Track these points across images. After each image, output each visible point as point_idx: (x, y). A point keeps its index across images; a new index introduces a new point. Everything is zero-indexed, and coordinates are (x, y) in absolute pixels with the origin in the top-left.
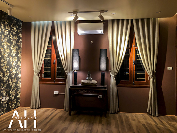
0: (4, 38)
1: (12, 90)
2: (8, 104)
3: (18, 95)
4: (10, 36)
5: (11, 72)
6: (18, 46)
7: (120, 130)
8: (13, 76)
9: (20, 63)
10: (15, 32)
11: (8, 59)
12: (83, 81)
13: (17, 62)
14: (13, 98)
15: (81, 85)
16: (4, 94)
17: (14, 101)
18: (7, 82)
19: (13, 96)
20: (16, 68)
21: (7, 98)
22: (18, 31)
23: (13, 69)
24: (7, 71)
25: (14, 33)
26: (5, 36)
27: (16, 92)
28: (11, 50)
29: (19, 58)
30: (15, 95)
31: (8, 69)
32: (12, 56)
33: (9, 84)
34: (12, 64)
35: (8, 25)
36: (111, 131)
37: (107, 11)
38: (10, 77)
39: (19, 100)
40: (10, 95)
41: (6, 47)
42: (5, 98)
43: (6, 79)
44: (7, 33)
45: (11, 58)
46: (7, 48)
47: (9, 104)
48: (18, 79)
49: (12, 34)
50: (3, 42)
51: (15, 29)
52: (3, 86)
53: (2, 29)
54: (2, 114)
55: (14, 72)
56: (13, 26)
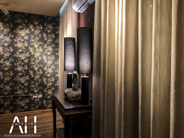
0: (34, 38)
4: (43, 35)
5: (46, 71)
8: (49, 75)
10: (49, 30)
11: (40, 58)
14: (49, 97)
16: (36, 91)
18: (40, 80)
21: (40, 96)
23: (48, 67)
24: (39, 70)
26: (35, 36)
27: (53, 91)
31: (41, 68)
33: (42, 81)
34: (46, 63)
35: (39, 25)
38: (43, 76)
40: (44, 94)
41: (36, 46)
42: (38, 96)
43: (38, 78)
44: (38, 32)
45: (45, 56)
46: (39, 47)
47: (43, 102)
49: (46, 32)
50: (32, 42)
51: (50, 27)
52: (34, 84)
53: (30, 30)
54: (33, 110)
55: (50, 71)
56: (47, 24)
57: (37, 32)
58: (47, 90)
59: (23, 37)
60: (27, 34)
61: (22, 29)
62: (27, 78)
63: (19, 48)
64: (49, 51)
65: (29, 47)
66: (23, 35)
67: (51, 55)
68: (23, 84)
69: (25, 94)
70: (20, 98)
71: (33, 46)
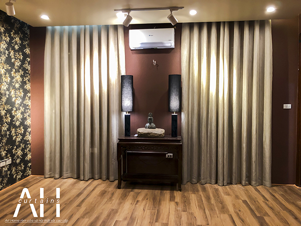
1: (17, 148)
2: (11, 172)
3: (26, 155)
4: (10, 53)
5: (14, 116)
6: (25, 70)
7: (207, 212)
8: (18, 123)
9: (29, 99)
10: (17, 44)
11: (7, 93)
12: (141, 130)
13: (24, 99)
14: (18, 161)
15: (137, 137)
16: (4, 154)
17: (21, 167)
18: (8, 133)
19: (18, 157)
20: (22, 109)
21: (9, 161)
22: (22, 42)
23: (16, 110)
24: (6, 114)
25: (17, 47)
27: (23, 150)
28: (12, 78)
29: (26, 92)
30: (22, 156)
31: (9, 112)
32: (14, 88)
33: (11, 136)
34: (14, 103)
36: (192, 214)
37: (183, 7)
38: (11, 125)
39: (30, 164)
40: (13, 156)
41: (3, 71)
42: (6, 161)
43: (6, 129)
44: (4, 47)
45: (13, 91)
46: (6, 74)
47: (12, 170)
48: (26, 127)
49: (13, 49)
51: (18, 40)
55: (19, 115)
56: (15, 34)
58: (16, 149)
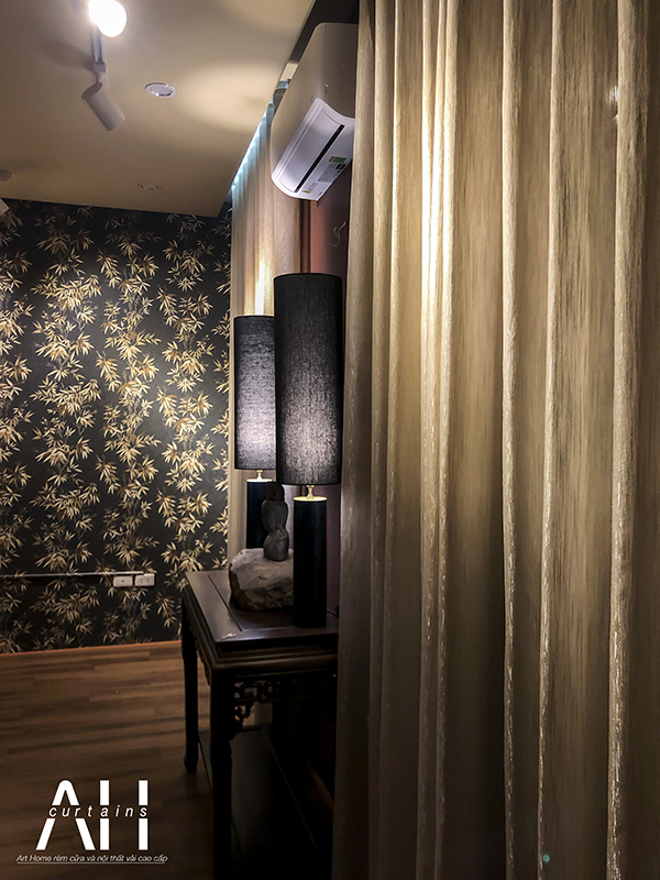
0: (119, 318)
2: (153, 607)
4: (157, 303)
5: (171, 466)
11: (146, 405)
16: (127, 556)
18: (146, 506)
21: (147, 578)
23: (180, 448)
24: (139, 459)
26: (123, 306)
31: (150, 452)
32: (173, 391)
33: (155, 515)
34: (174, 431)
35: (139, 256)
38: (158, 486)
41: (129, 352)
42: (134, 576)
43: (137, 495)
44: (139, 290)
45: (168, 399)
46: (140, 359)
49: (174, 290)
50: (110, 334)
51: (191, 263)
52: (118, 524)
53: (103, 279)
54: (115, 642)
55: (191, 463)
56: (179, 250)
57: (133, 288)
58: (176, 553)
59: (70, 315)
60: (89, 301)
61: (68, 277)
62: (90, 496)
63: (55, 363)
64: (186, 374)
65: (96, 357)
66: (72, 303)
67: (193, 393)
68: (69, 524)
69: (80, 566)
70: (58, 586)
71: (113, 354)
